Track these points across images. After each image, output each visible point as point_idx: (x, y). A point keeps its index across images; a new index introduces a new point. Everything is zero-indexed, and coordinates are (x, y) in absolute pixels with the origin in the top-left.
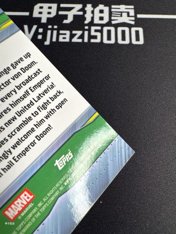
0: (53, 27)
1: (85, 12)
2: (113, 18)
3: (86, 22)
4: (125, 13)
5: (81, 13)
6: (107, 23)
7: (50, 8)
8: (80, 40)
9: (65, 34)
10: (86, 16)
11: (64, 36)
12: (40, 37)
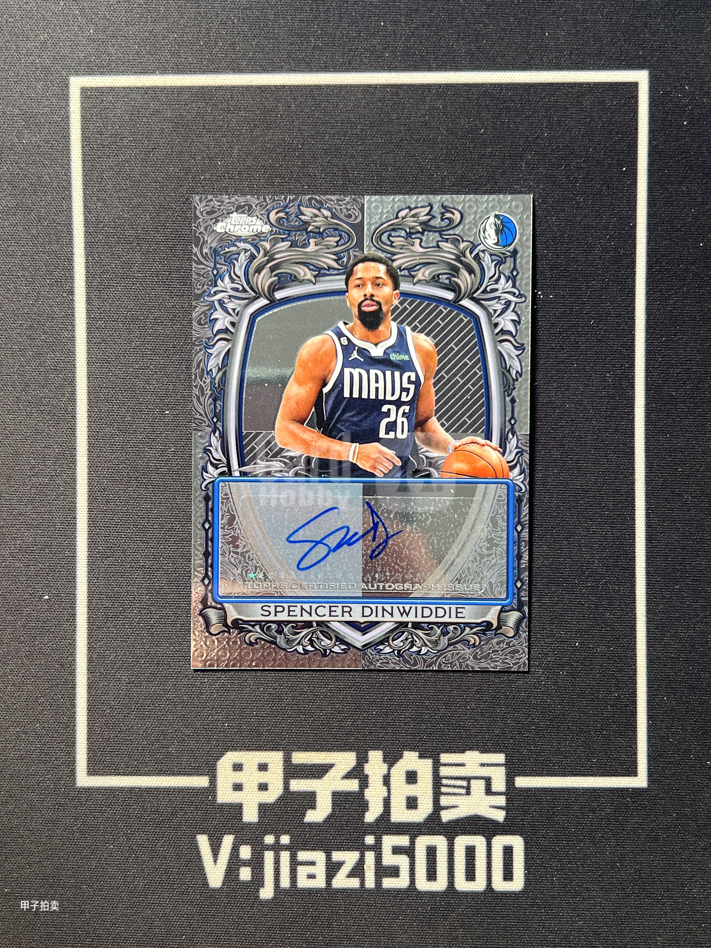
0: (277, 840)
1: (364, 782)
2: (444, 801)
3: (370, 817)
4: (479, 782)
5: (353, 785)
6: (428, 820)
7: (263, 767)
8: (354, 883)
9: (313, 863)
10: (368, 794)
11: (310, 869)
12: (245, 874)
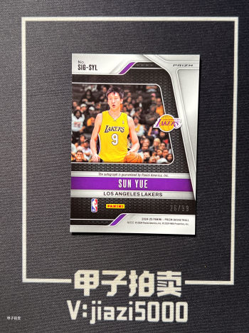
0: (97, 303)
1: (129, 282)
2: (158, 289)
3: (131, 294)
4: (171, 282)
5: (125, 283)
6: (152, 296)
7: (92, 276)
8: (125, 318)
9: (110, 311)
10: (130, 286)
11: (109, 313)
12: (85, 315)
